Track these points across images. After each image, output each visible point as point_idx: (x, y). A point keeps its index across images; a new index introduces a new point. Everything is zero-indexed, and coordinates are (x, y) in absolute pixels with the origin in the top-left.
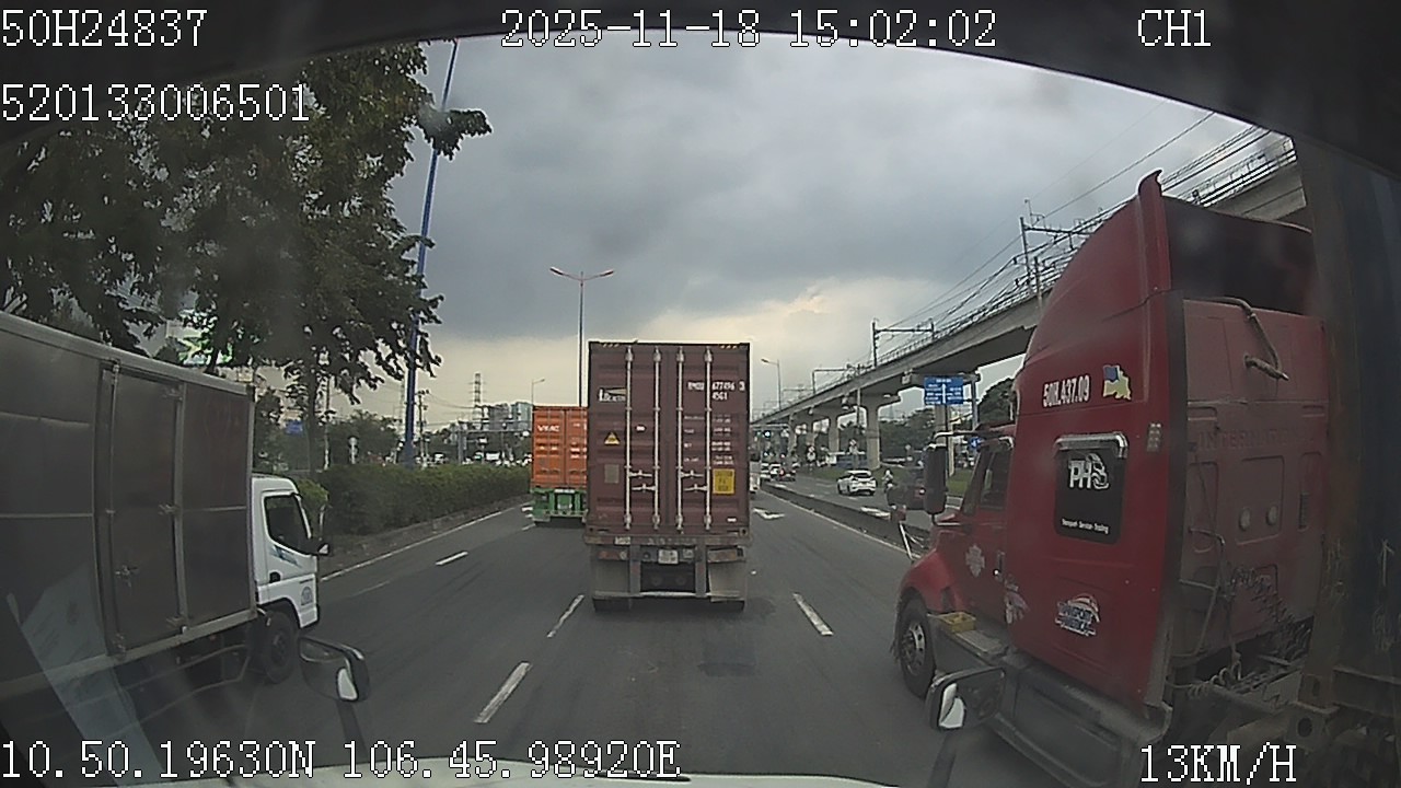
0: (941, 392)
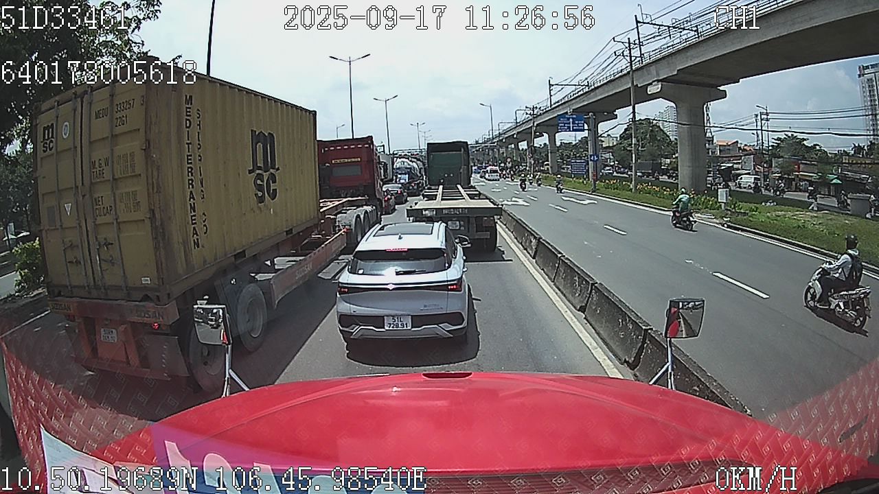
0: (569, 123)
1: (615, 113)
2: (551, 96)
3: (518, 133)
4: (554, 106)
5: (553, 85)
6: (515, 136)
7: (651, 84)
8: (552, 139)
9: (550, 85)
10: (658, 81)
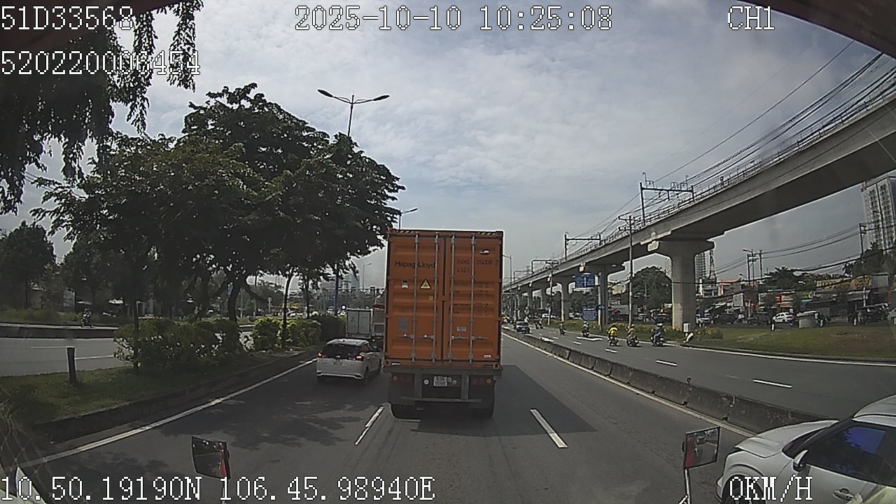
1: (623, 265)
2: (566, 249)
3: (533, 282)
4: (568, 259)
5: (568, 240)
6: (530, 285)
7: (651, 243)
8: (566, 288)
9: (566, 239)
10: (656, 240)
